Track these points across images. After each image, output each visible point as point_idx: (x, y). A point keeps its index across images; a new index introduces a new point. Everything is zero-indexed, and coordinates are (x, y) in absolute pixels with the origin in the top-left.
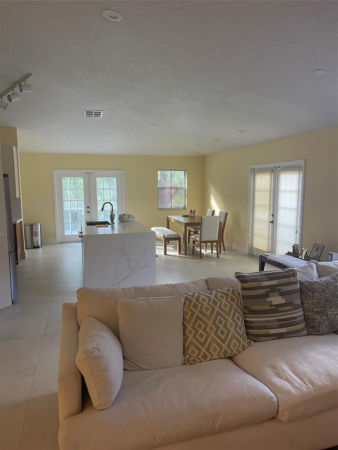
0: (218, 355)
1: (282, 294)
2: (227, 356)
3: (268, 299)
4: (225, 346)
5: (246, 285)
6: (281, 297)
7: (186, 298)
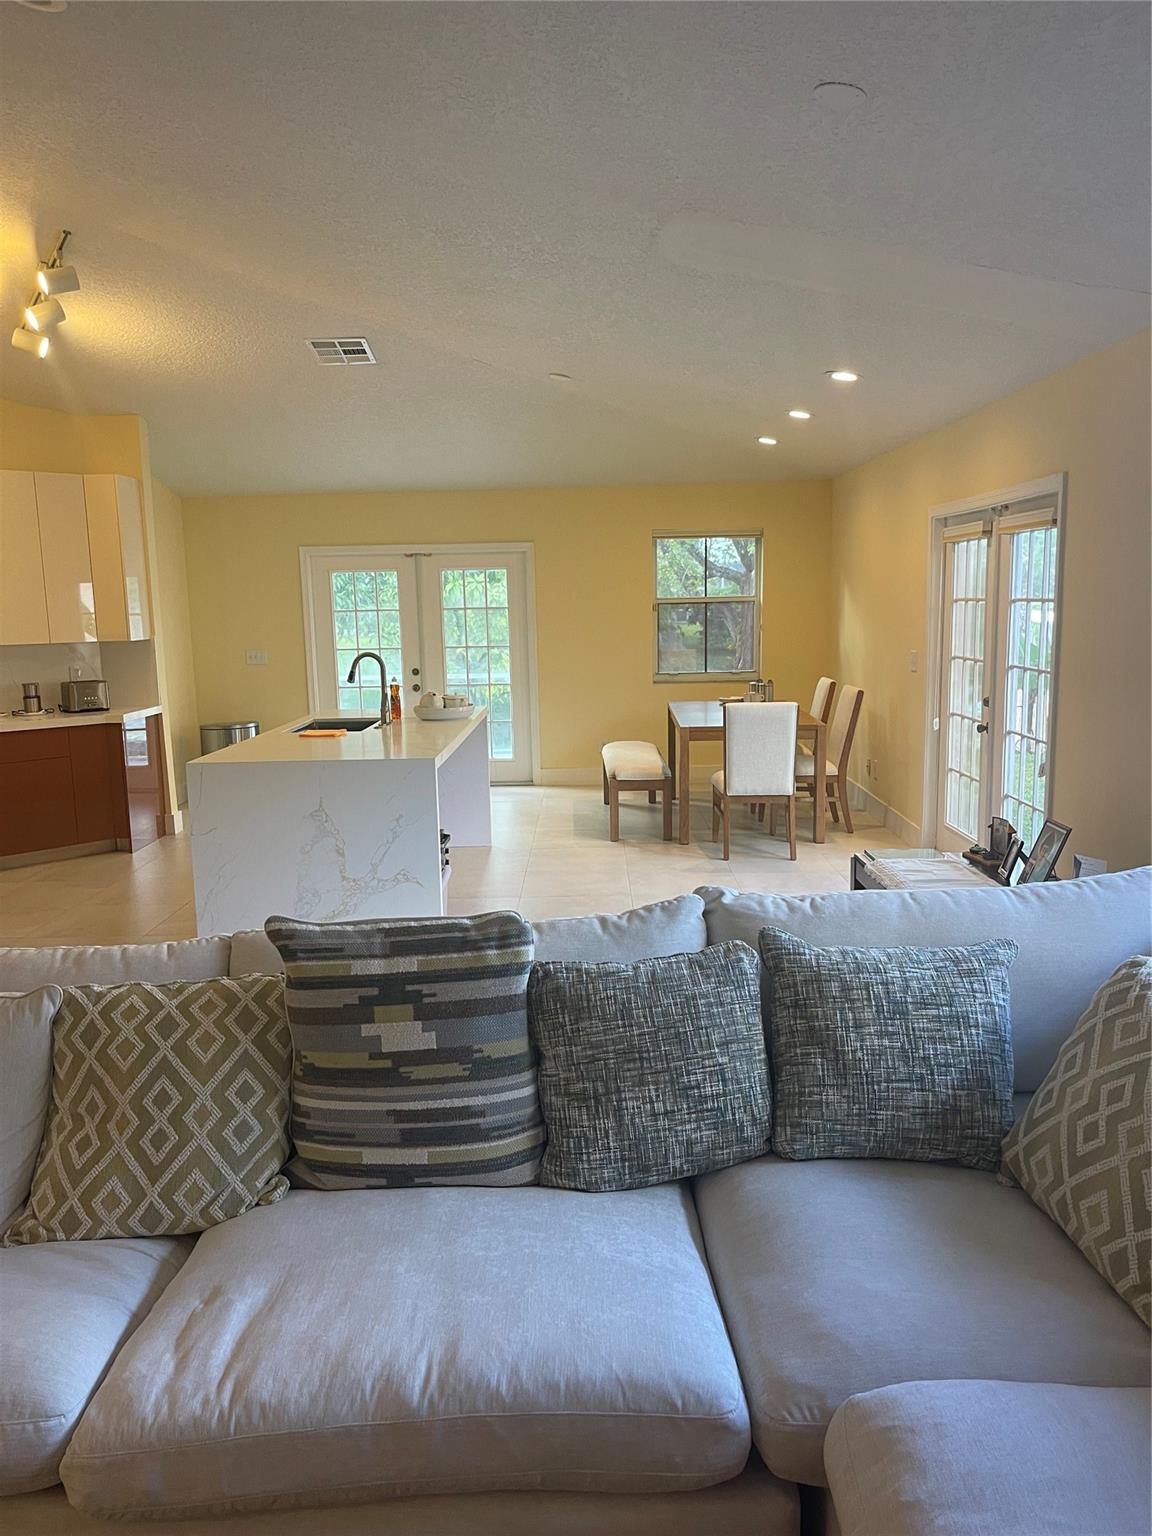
0: (121, 1222)
1: (426, 1014)
2: (160, 1231)
3: (367, 1030)
4: (153, 1193)
5: (298, 969)
6: (419, 1024)
7: (70, 1001)
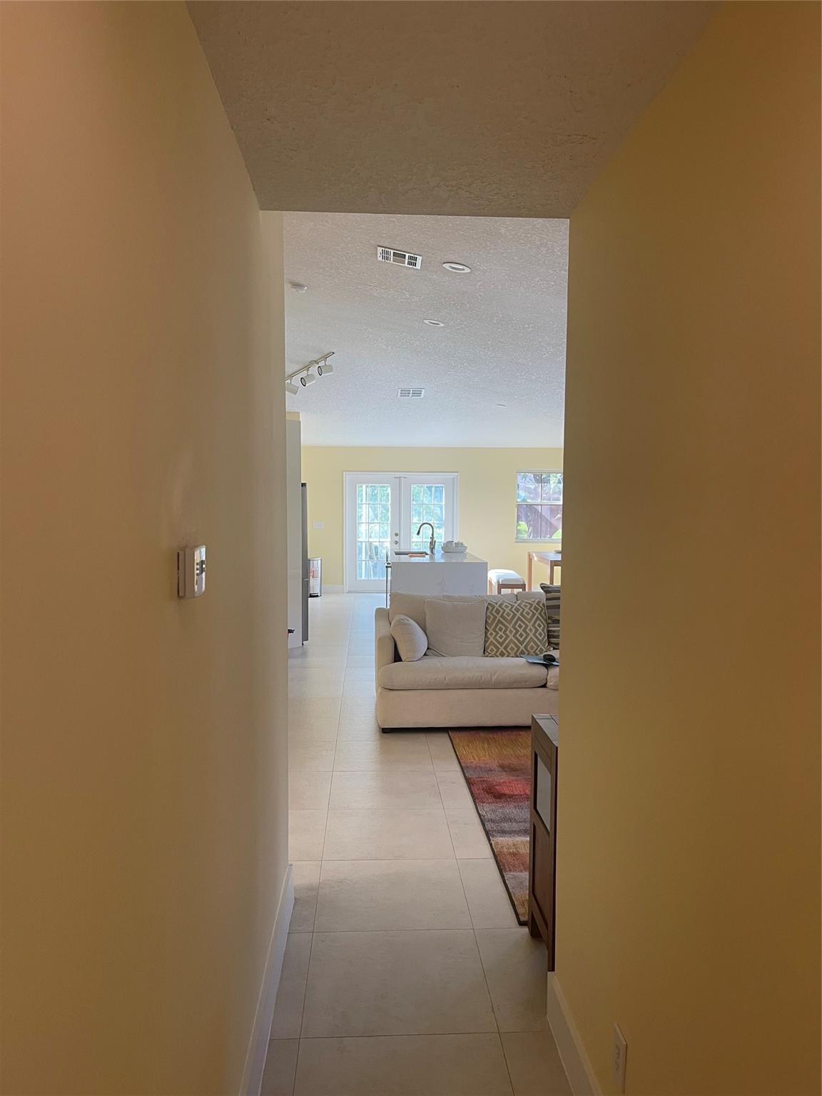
5: (550, 595)
7: (489, 605)
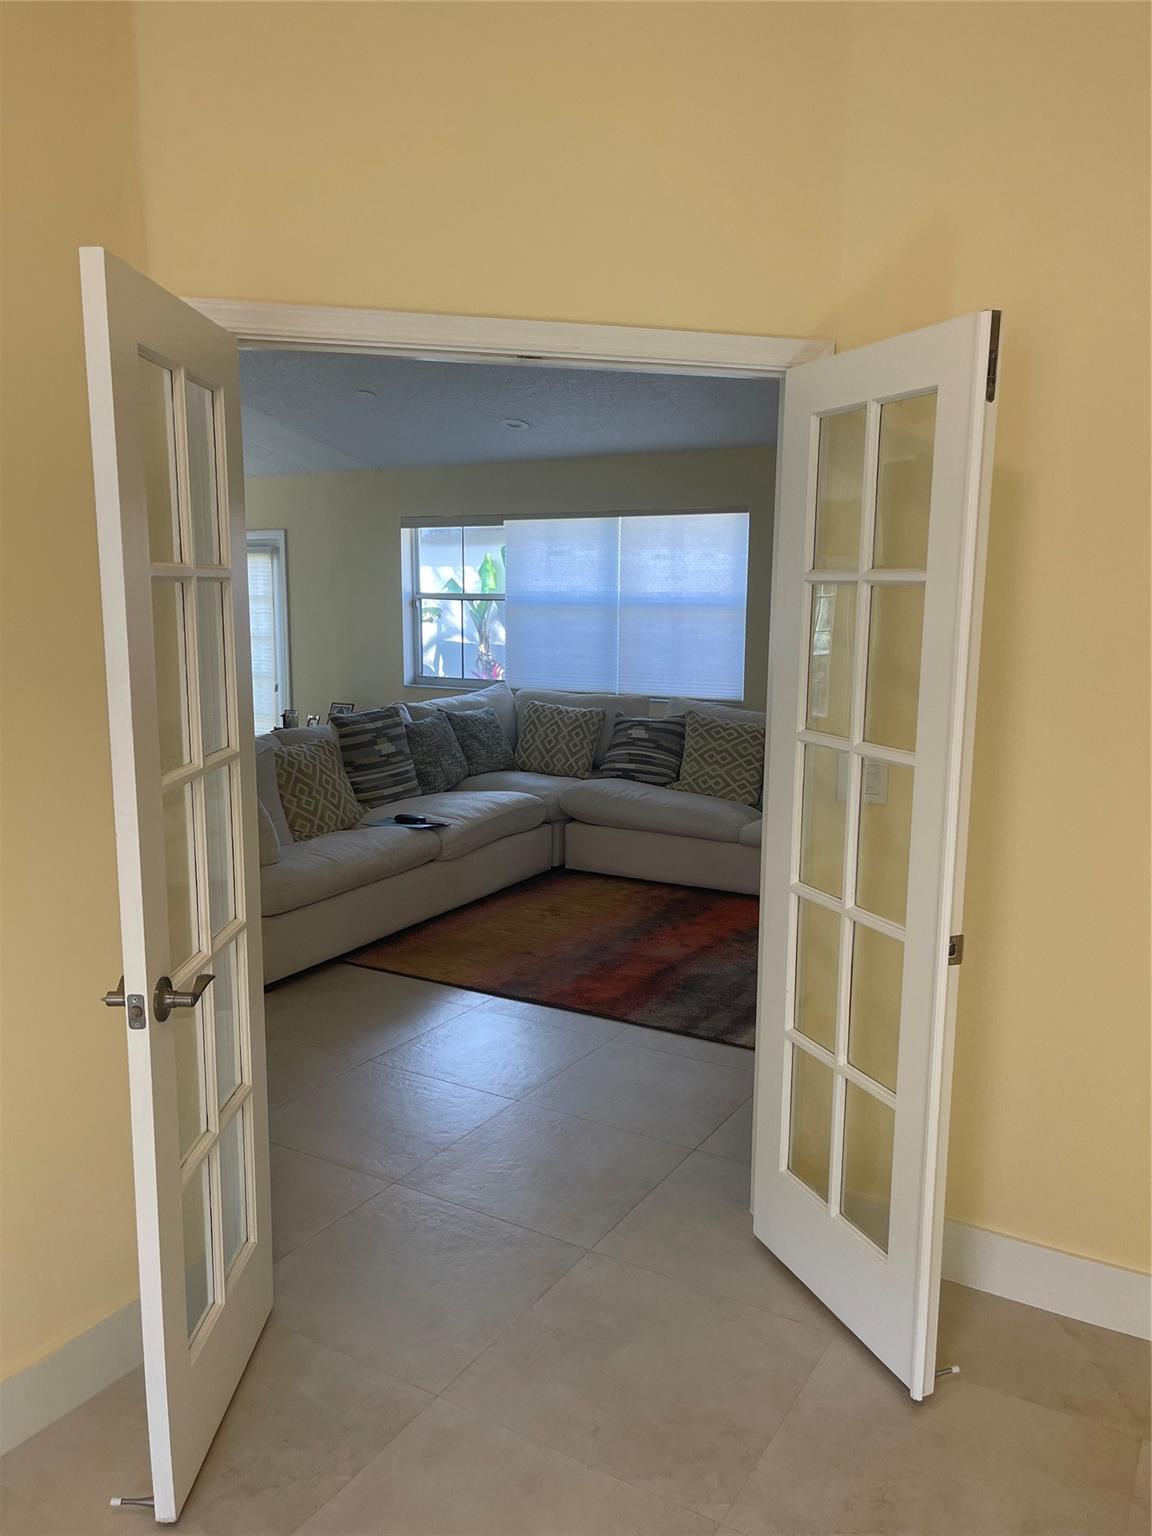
0: (336, 825)
2: (345, 825)
3: (377, 748)
4: (340, 813)
6: (389, 743)
